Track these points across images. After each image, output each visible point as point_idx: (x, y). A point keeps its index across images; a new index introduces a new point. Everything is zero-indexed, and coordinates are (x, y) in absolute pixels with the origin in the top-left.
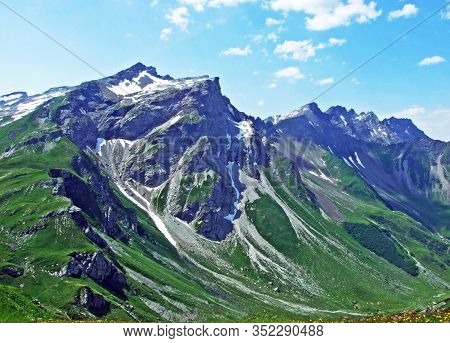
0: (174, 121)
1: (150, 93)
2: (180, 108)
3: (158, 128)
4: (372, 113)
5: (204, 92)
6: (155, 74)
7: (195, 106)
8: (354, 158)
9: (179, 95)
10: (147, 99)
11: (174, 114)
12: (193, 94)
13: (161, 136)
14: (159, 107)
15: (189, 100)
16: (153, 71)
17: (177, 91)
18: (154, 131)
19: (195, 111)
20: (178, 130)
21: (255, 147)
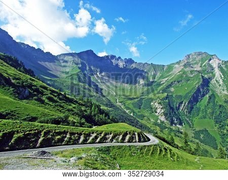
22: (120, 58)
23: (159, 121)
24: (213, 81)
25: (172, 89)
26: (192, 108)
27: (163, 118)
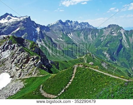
0: (18, 29)
1: (11, 22)
2: (19, 26)
3: (14, 32)
4: (77, 21)
5: (26, 21)
6: (12, 16)
7: (23, 25)
8: (70, 34)
9: (19, 23)
10: (10, 24)
11: (18, 28)
12: (22, 22)
13: (15, 34)
14: (13, 26)
15: (21, 24)
16: (11, 15)
17: (18, 21)
18: (13, 32)
19: (23, 27)
20: (19, 32)
21: (40, 34)
22: (72, 21)
23: (108, 60)
24: (123, 41)
25: (108, 45)
26: (118, 54)
27: (110, 59)
